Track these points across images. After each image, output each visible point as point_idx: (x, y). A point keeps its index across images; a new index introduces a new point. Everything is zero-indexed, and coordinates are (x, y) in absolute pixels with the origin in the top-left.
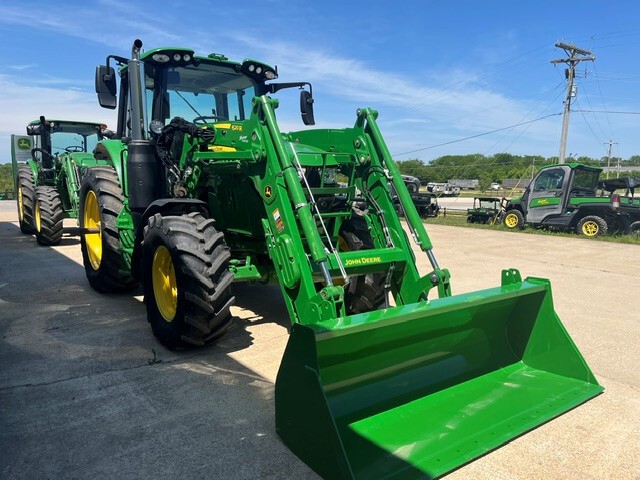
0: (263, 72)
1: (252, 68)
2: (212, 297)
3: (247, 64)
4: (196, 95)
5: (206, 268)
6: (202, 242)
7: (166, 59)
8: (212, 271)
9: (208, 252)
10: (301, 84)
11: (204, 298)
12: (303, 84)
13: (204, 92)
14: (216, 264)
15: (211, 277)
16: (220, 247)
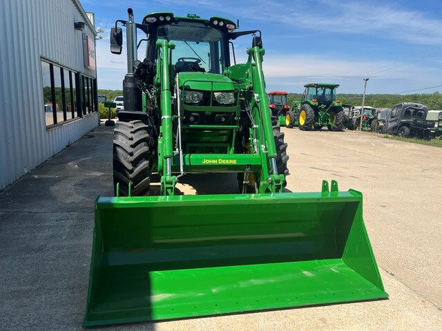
0: (225, 25)
1: (216, 23)
2: (131, 176)
3: (213, 19)
4: (198, 43)
5: (129, 156)
6: (131, 139)
7: (154, 19)
8: (132, 159)
9: (132, 146)
10: (253, 32)
11: (127, 176)
12: (256, 31)
13: (202, 41)
14: (136, 154)
15: (131, 162)
16: (143, 144)
